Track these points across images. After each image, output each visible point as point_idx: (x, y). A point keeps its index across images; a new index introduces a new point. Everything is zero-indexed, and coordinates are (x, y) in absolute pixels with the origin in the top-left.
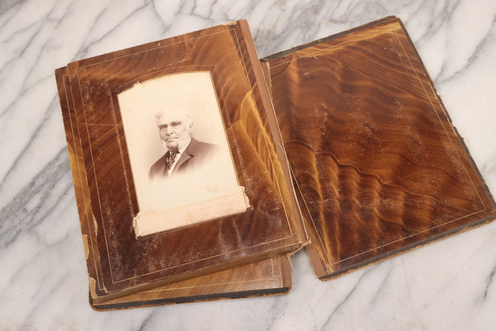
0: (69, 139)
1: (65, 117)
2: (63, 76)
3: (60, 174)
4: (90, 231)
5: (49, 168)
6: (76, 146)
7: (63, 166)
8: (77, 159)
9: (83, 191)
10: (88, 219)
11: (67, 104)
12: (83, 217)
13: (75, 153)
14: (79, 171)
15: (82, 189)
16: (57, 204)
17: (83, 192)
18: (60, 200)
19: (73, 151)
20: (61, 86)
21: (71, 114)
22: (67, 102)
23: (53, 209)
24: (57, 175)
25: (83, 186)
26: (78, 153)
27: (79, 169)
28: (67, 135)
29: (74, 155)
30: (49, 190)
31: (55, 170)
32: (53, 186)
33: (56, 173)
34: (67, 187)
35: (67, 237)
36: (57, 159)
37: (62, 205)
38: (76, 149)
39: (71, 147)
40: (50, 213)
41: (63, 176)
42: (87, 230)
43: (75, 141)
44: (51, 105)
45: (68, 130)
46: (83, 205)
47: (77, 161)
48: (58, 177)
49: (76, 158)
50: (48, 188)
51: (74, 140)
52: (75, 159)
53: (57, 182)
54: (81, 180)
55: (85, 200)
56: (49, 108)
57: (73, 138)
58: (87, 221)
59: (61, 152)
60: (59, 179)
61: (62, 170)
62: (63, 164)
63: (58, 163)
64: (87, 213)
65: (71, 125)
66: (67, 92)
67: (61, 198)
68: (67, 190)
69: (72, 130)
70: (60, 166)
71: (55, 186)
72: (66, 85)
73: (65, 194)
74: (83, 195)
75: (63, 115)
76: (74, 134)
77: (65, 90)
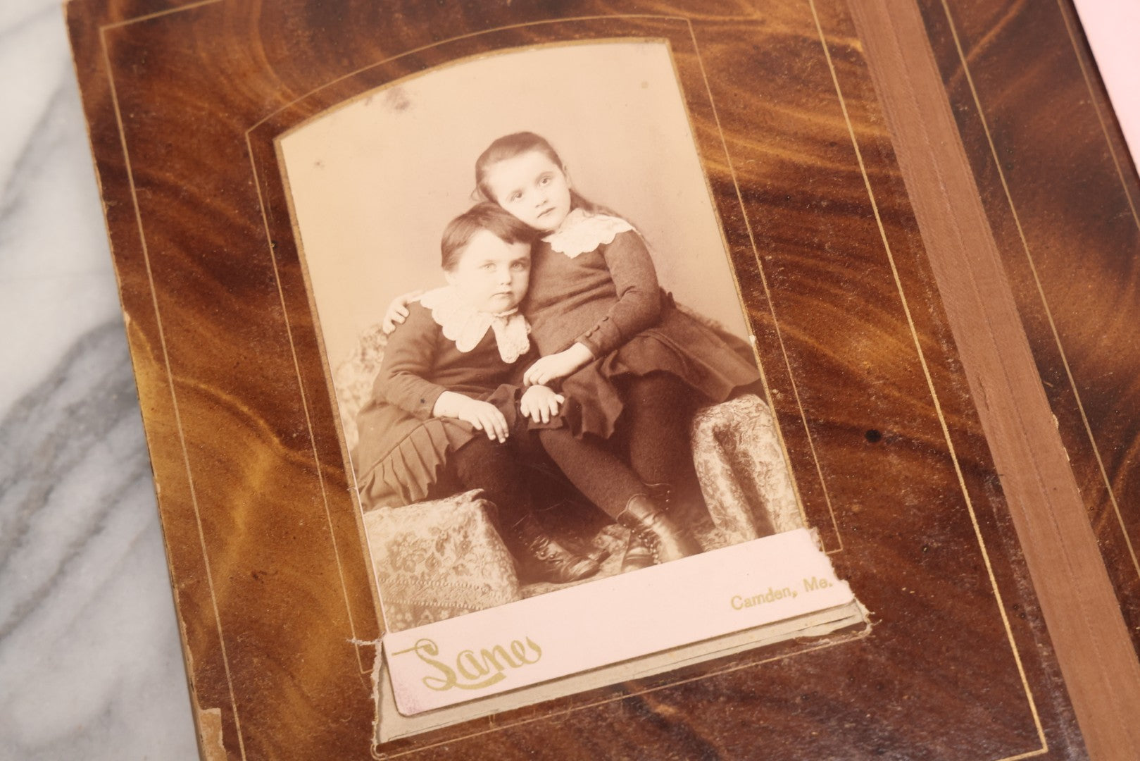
0: (132, 299)
1: (113, 203)
2: (102, 30)
3: (74, 445)
4: (232, 695)
5: (26, 419)
6: (165, 329)
7: (83, 411)
8: (172, 386)
9: (199, 522)
10: (223, 643)
11: (121, 149)
12: (200, 633)
13: (160, 359)
14: (181, 434)
15: (194, 513)
16: (62, 572)
17: (200, 527)
18: (77, 554)
19: (153, 349)
20: (94, 70)
21: (138, 195)
22: (119, 142)
23: (44, 593)
24: (60, 447)
25: (199, 499)
26: (174, 360)
27: (180, 426)
28: (123, 280)
29: (156, 366)
30: (26, 512)
31: (49, 426)
32: (45, 497)
33: (56, 443)
34: (103, 500)
35: (108, 713)
36: (59, 379)
37: (87, 577)
38: (164, 343)
39: (141, 335)
40: (32, 610)
41: (85, 451)
42: (219, 686)
43: (160, 308)
44: (28, 149)
45: (126, 258)
46: (201, 582)
47: (170, 393)
48: (63, 459)
49: (166, 381)
50: (24, 506)
51: (156, 306)
52: (162, 385)
53: (60, 479)
54: (189, 472)
55: (206, 559)
56: (20, 164)
57: (149, 294)
58: (219, 649)
59: (77, 351)
60: (68, 468)
61: (82, 427)
62: (82, 403)
63: (64, 398)
64: (217, 614)
65: (139, 243)
66: (119, 97)
67: (77, 549)
68: (103, 515)
69: (143, 260)
70: (72, 411)
71: (53, 496)
72: (113, 69)
73: (96, 530)
74: (198, 536)
75: (107, 195)
76: (154, 279)
77: (109, 90)
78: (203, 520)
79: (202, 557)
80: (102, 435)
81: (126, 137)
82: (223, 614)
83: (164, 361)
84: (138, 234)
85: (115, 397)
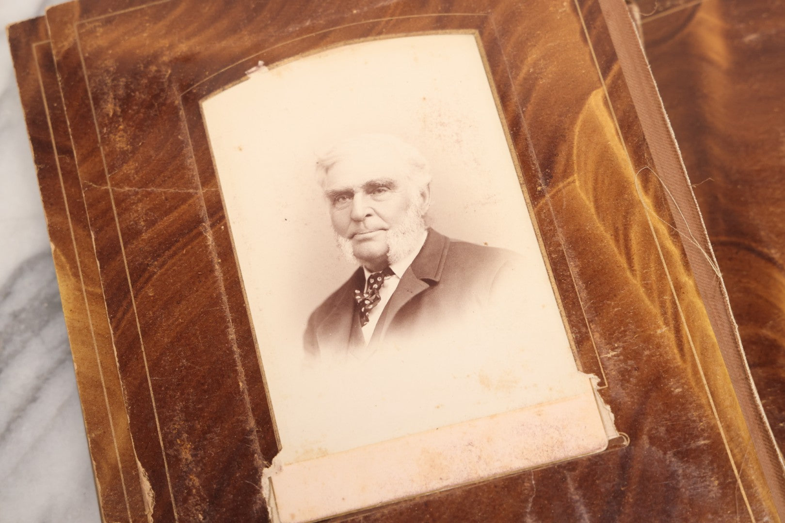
0: (57, 234)
1: (42, 166)
2: (34, 45)
3: (17, 339)
4: (129, 512)
6: (79, 254)
7: (23, 316)
8: (85, 294)
9: (105, 390)
10: (122, 475)
11: (48, 128)
12: (106, 469)
13: (76, 275)
14: (91, 327)
15: (101, 384)
16: (8, 430)
17: (105, 393)
18: (19, 417)
19: (71, 268)
20: (28, 74)
21: (60, 160)
22: (46, 123)
24: (7, 341)
25: (105, 373)
26: (86, 276)
27: (90, 322)
28: (50, 220)
29: (73, 279)
34: (38, 378)
37: (26, 433)
38: (79, 264)
39: (63, 258)
41: (25, 343)
42: (120, 507)
43: (76, 239)
45: (52, 204)
46: (106, 432)
47: (83, 299)
48: (9, 349)
49: (80, 290)
51: (73, 238)
52: (77, 293)
54: (97, 355)
55: (110, 416)
57: (68, 229)
58: (120, 480)
59: (19, 272)
60: (13, 356)
61: (22, 327)
62: (23, 310)
63: (9, 307)
64: (118, 455)
65: (61, 193)
66: (46, 92)
67: (19, 413)
68: (38, 389)
69: (64, 205)
70: (15, 316)
72: (42, 72)
73: (33, 399)
74: (104, 400)
75: (37, 161)
76: (71, 218)
77: (39, 86)
78: (108, 389)
79: (107, 415)
80: (37, 332)
81: (51, 119)
82: (122, 455)
83: (79, 276)
84: (60, 187)
85: (46, 305)
